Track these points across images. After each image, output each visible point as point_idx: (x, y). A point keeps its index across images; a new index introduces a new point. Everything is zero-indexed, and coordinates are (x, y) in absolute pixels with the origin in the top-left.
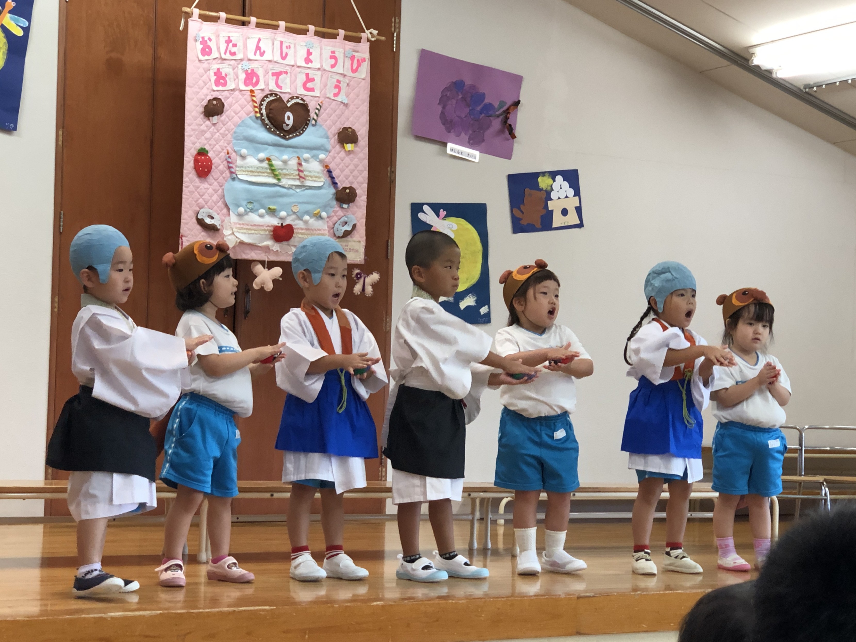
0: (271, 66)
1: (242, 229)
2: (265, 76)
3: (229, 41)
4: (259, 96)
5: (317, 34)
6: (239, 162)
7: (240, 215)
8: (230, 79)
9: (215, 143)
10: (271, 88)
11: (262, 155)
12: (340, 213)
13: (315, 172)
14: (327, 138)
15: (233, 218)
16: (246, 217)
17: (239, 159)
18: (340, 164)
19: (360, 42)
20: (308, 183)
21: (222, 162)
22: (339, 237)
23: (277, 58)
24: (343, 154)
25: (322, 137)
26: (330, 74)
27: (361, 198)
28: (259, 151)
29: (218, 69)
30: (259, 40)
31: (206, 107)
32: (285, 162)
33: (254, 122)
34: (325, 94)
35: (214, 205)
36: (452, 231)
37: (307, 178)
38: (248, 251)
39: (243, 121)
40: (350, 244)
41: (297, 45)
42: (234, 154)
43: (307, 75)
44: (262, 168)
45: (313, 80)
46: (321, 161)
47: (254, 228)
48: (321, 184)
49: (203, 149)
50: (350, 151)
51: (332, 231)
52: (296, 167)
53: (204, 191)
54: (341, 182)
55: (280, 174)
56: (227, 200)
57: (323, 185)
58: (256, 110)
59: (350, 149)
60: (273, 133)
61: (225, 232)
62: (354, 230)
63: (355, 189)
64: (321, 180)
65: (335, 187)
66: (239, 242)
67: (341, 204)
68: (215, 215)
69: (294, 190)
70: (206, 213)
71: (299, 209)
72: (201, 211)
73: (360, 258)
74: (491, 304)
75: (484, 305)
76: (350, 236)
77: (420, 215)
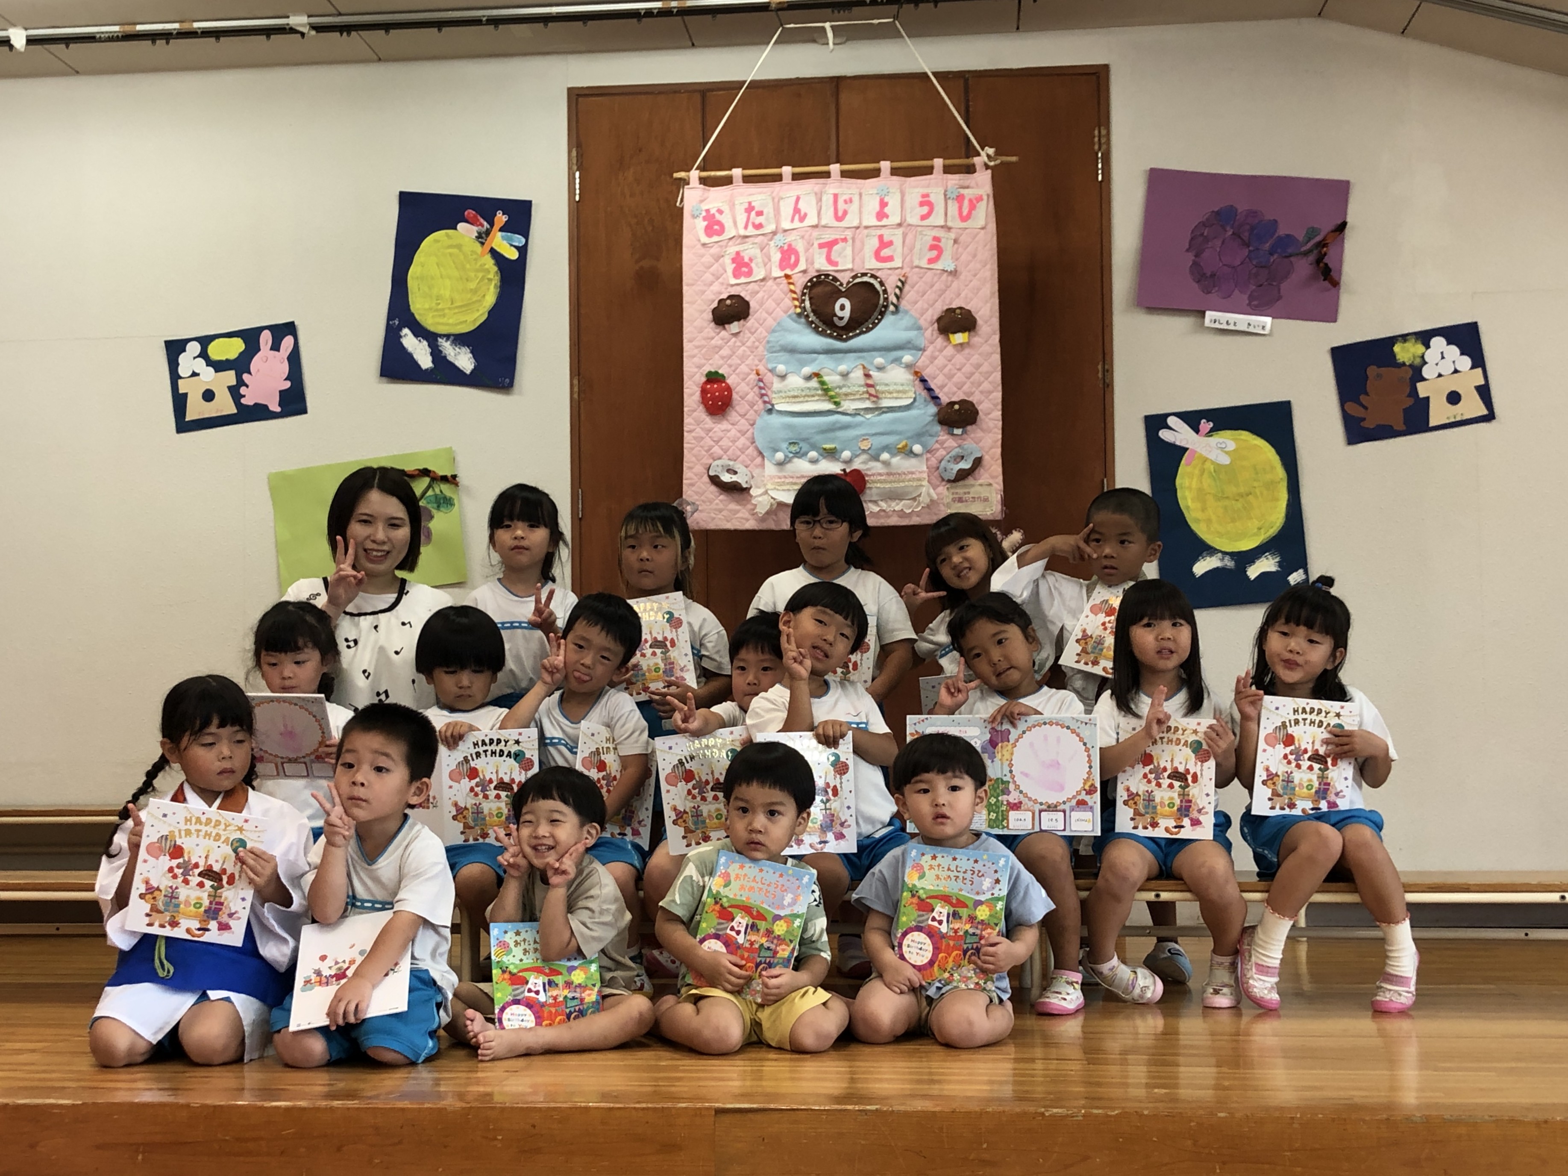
0: (816, 233)
1: (781, 484)
2: (807, 250)
3: (750, 209)
4: (800, 281)
5: (894, 172)
6: (777, 385)
7: (781, 465)
8: (757, 264)
9: (739, 361)
10: (817, 266)
11: (807, 370)
12: (951, 442)
13: (895, 384)
14: (919, 328)
15: (770, 469)
16: (789, 466)
17: (776, 380)
18: (945, 366)
19: (974, 171)
20: (885, 403)
21: (752, 389)
22: (949, 481)
23: (828, 218)
24: (950, 351)
25: (908, 329)
26: (920, 229)
27: (991, 416)
28: (803, 364)
29: (738, 253)
30: (798, 199)
31: (714, 311)
32: (845, 375)
33: (796, 322)
34: (912, 261)
35: (739, 453)
36: (1227, 453)
37: (884, 395)
39: (778, 323)
40: (972, 490)
41: (864, 197)
42: (769, 374)
43: (881, 237)
44: (809, 388)
45: (891, 243)
46: (908, 366)
48: (909, 401)
49: (716, 373)
50: (961, 344)
51: (936, 474)
52: (862, 380)
53: (721, 434)
54: (946, 394)
55: (838, 395)
56: (760, 443)
57: (912, 403)
58: (797, 303)
59: (961, 341)
60: (823, 334)
61: (752, 492)
62: (979, 467)
63: (974, 402)
64: (908, 395)
65: (936, 404)
66: (775, 505)
67: (950, 429)
68: (739, 468)
69: (863, 416)
70: (723, 466)
71: (871, 445)
72: (714, 464)
73: (992, 510)
74: (1309, 566)
75: (1296, 570)
76: (971, 477)
77: (1162, 434)
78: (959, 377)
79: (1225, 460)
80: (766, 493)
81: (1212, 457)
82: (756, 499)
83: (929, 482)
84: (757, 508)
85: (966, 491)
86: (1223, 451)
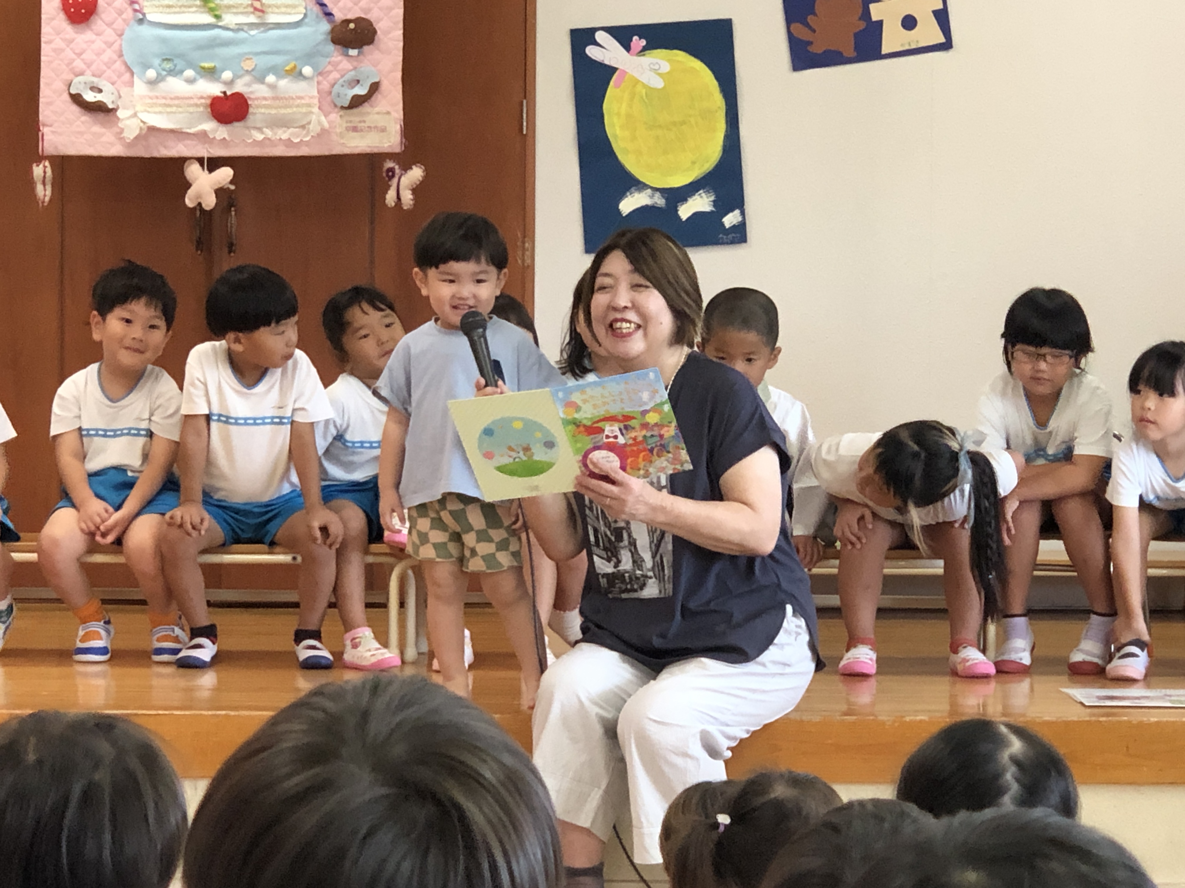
1: (152, 105)
7: (152, 83)
12: (345, 64)
15: (140, 87)
16: (162, 85)
20: (272, 18)
22: (342, 108)
27: (391, 36)
35: (104, 68)
36: (660, 75)
37: (270, 10)
38: (171, 143)
40: (368, 118)
47: (176, 102)
48: (300, 17)
51: (329, 99)
53: (84, 46)
54: (340, 10)
55: (219, 7)
56: (128, 57)
57: (303, 19)
61: (120, 114)
62: (377, 93)
63: (372, 20)
64: (297, 10)
65: (330, 21)
66: (146, 130)
67: (345, 49)
68: (104, 85)
69: (246, 32)
70: (85, 83)
71: (256, 65)
72: (76, 80)
73: (390, 142)
74: (746, 206)
75: (732, 210)
76: (366, 104)
77: (589, 51)
79: (658, 83)
80: (135, 115)
81: (644, 79)
82: (124, 122)
83: (319, 108)
84: (125, 130)
85: (361, 119)
86: (655, 73)
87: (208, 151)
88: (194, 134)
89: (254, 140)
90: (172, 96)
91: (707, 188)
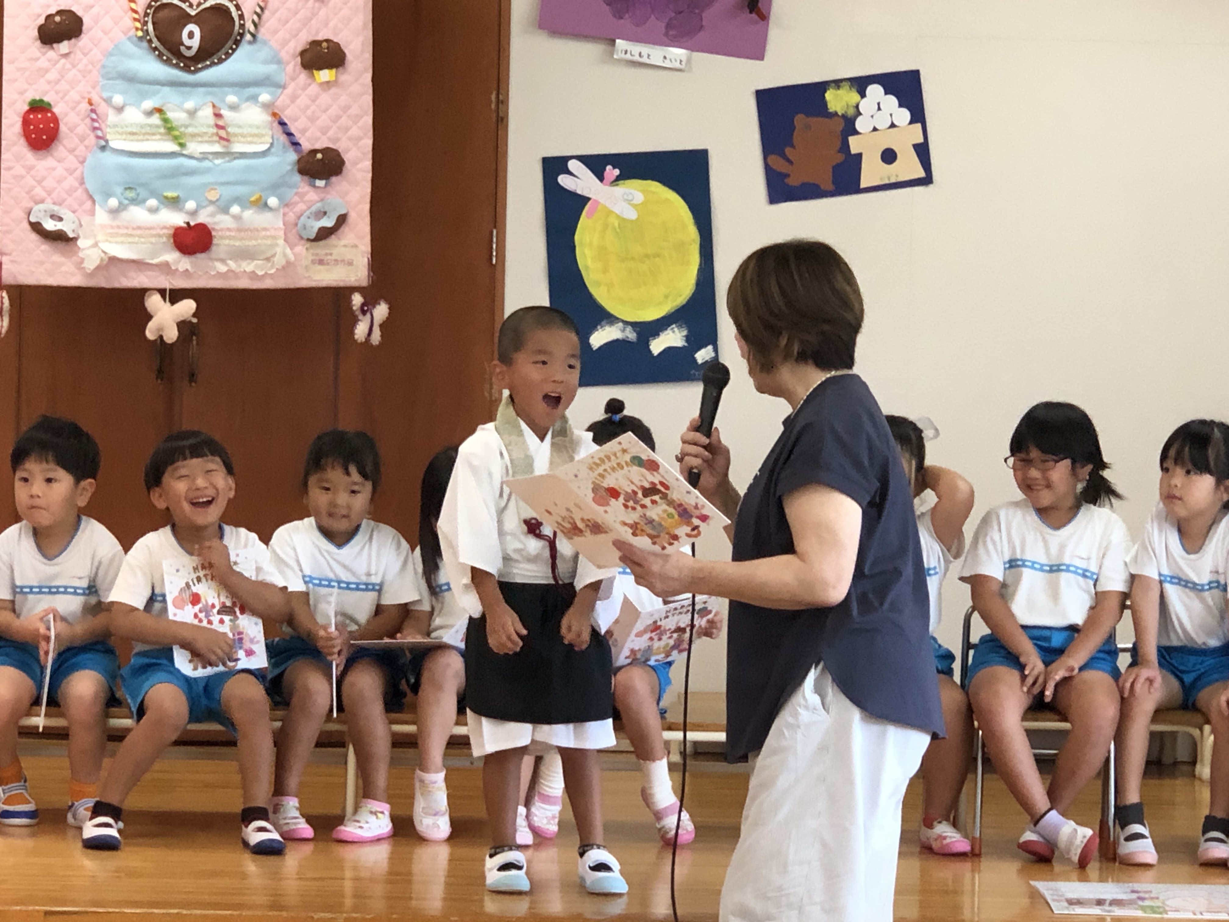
1: (113, 235)
7: (115, 212)
9: (68, 87)
11: (148, 104)
12: (312, 195)
13: (251, 126)
14: (279, 62)
15: (101, 216)
16: (124, 214)
17: (111, 113)
18: (307, 107)
20: (238, 148)
21: (83, 120)
22: (308, 240)
24: (313, 89)
25: (266, 62)
27: (360, 166)
28: (144, 96)
31: (41, 29)
32: (192, 113)
33: (136, 45)
35: (65, 195)
36: (635, 206)
37: (236, 139)
38: (132, 274)
39: (116, 46)
40: (335, 251)
42: (103, 104)
44: (150, 126)
46: (266, 106)
47: (139, 232)
48: (265, 147)
49: (41, 101)
50: (328, 82)
51: (294, 231)
52: (212, 120)
53: (45, 172)
54: (308, 140)
55: (183, 135)
56: (89, 185)
57: (269, 149)
58: (138, 25)
59: (327, 79)
60: (168, 62)
61: (80, 243)
62: (344, 225)
63: (340, 150)
64: (263, 139)
65: (296, 151)
66: (107, 259)
67: (312, 180)
68: (65, 214)
69: (211, 161)
70: (45, 211)
71: (220, 196)
72: (36, 208)
73: (357, 276)
74: (719, 343)
75: (705, 346)
76: (333, 236)
77: (562, 180)
78: (324, 120)
79: (632, 215)
80: (96, 245)
81: (617, 210)
82: (84, 252)
83: (285, 240)
84: (86, 262)
85: (328, 251)
86: (629, 204)
87: (170, 282)
88: (156, 265)
89: (218, 272)
90: (135, 227)
91: (680, 323)
